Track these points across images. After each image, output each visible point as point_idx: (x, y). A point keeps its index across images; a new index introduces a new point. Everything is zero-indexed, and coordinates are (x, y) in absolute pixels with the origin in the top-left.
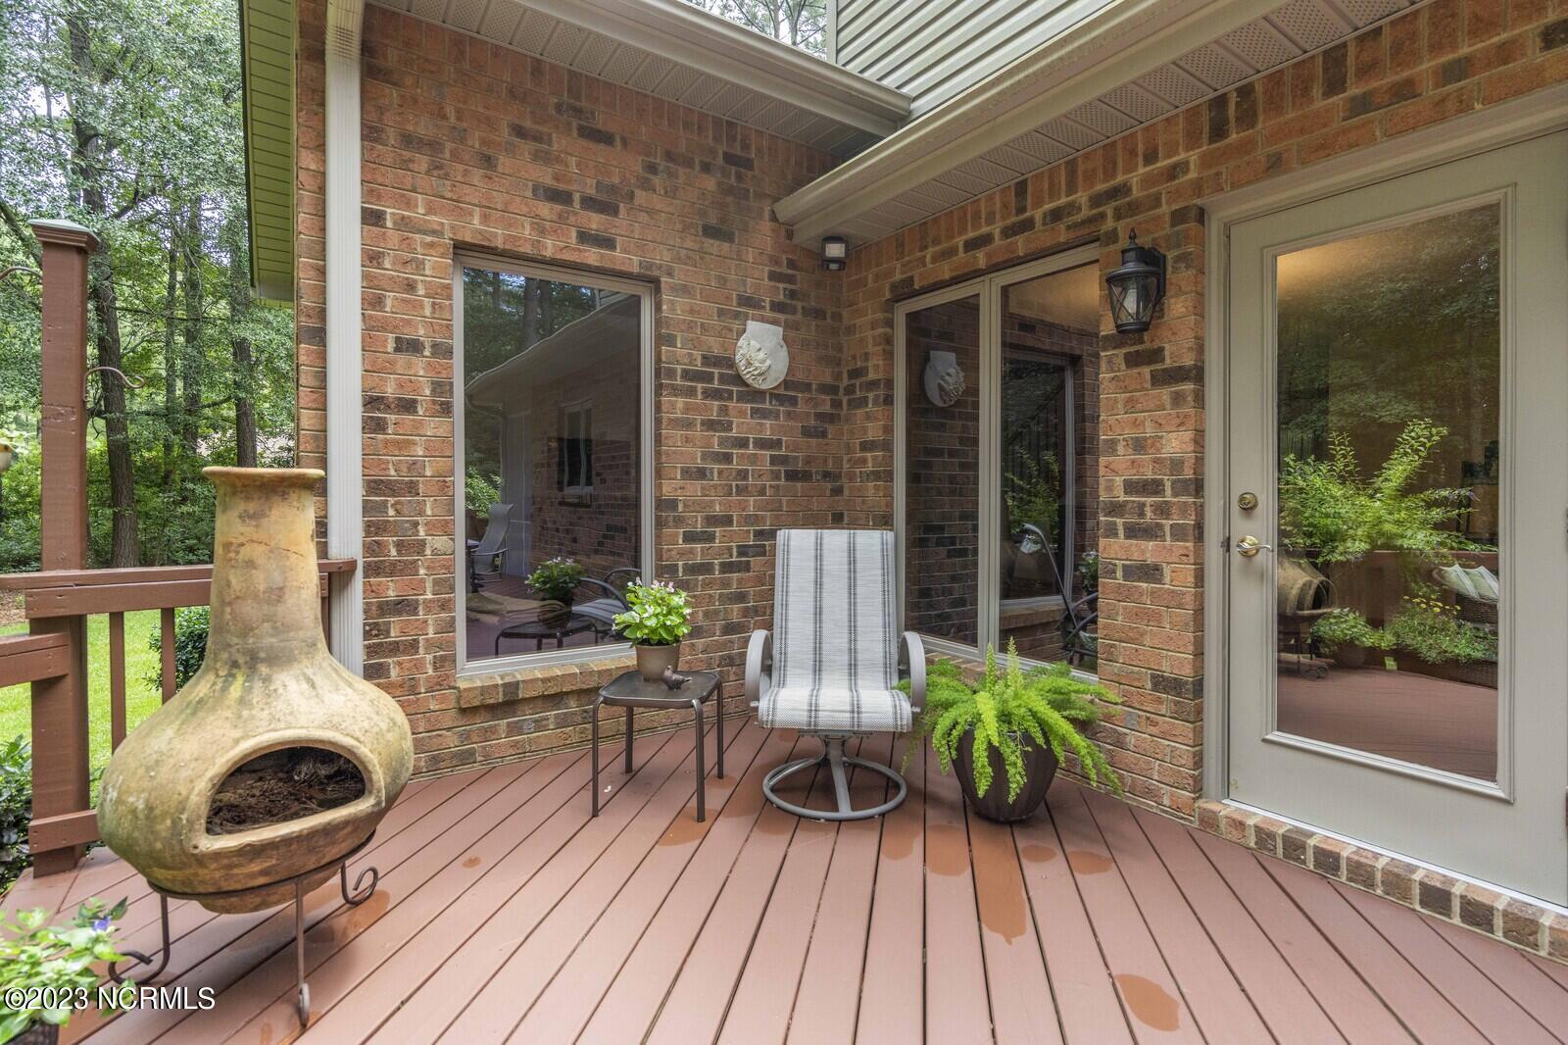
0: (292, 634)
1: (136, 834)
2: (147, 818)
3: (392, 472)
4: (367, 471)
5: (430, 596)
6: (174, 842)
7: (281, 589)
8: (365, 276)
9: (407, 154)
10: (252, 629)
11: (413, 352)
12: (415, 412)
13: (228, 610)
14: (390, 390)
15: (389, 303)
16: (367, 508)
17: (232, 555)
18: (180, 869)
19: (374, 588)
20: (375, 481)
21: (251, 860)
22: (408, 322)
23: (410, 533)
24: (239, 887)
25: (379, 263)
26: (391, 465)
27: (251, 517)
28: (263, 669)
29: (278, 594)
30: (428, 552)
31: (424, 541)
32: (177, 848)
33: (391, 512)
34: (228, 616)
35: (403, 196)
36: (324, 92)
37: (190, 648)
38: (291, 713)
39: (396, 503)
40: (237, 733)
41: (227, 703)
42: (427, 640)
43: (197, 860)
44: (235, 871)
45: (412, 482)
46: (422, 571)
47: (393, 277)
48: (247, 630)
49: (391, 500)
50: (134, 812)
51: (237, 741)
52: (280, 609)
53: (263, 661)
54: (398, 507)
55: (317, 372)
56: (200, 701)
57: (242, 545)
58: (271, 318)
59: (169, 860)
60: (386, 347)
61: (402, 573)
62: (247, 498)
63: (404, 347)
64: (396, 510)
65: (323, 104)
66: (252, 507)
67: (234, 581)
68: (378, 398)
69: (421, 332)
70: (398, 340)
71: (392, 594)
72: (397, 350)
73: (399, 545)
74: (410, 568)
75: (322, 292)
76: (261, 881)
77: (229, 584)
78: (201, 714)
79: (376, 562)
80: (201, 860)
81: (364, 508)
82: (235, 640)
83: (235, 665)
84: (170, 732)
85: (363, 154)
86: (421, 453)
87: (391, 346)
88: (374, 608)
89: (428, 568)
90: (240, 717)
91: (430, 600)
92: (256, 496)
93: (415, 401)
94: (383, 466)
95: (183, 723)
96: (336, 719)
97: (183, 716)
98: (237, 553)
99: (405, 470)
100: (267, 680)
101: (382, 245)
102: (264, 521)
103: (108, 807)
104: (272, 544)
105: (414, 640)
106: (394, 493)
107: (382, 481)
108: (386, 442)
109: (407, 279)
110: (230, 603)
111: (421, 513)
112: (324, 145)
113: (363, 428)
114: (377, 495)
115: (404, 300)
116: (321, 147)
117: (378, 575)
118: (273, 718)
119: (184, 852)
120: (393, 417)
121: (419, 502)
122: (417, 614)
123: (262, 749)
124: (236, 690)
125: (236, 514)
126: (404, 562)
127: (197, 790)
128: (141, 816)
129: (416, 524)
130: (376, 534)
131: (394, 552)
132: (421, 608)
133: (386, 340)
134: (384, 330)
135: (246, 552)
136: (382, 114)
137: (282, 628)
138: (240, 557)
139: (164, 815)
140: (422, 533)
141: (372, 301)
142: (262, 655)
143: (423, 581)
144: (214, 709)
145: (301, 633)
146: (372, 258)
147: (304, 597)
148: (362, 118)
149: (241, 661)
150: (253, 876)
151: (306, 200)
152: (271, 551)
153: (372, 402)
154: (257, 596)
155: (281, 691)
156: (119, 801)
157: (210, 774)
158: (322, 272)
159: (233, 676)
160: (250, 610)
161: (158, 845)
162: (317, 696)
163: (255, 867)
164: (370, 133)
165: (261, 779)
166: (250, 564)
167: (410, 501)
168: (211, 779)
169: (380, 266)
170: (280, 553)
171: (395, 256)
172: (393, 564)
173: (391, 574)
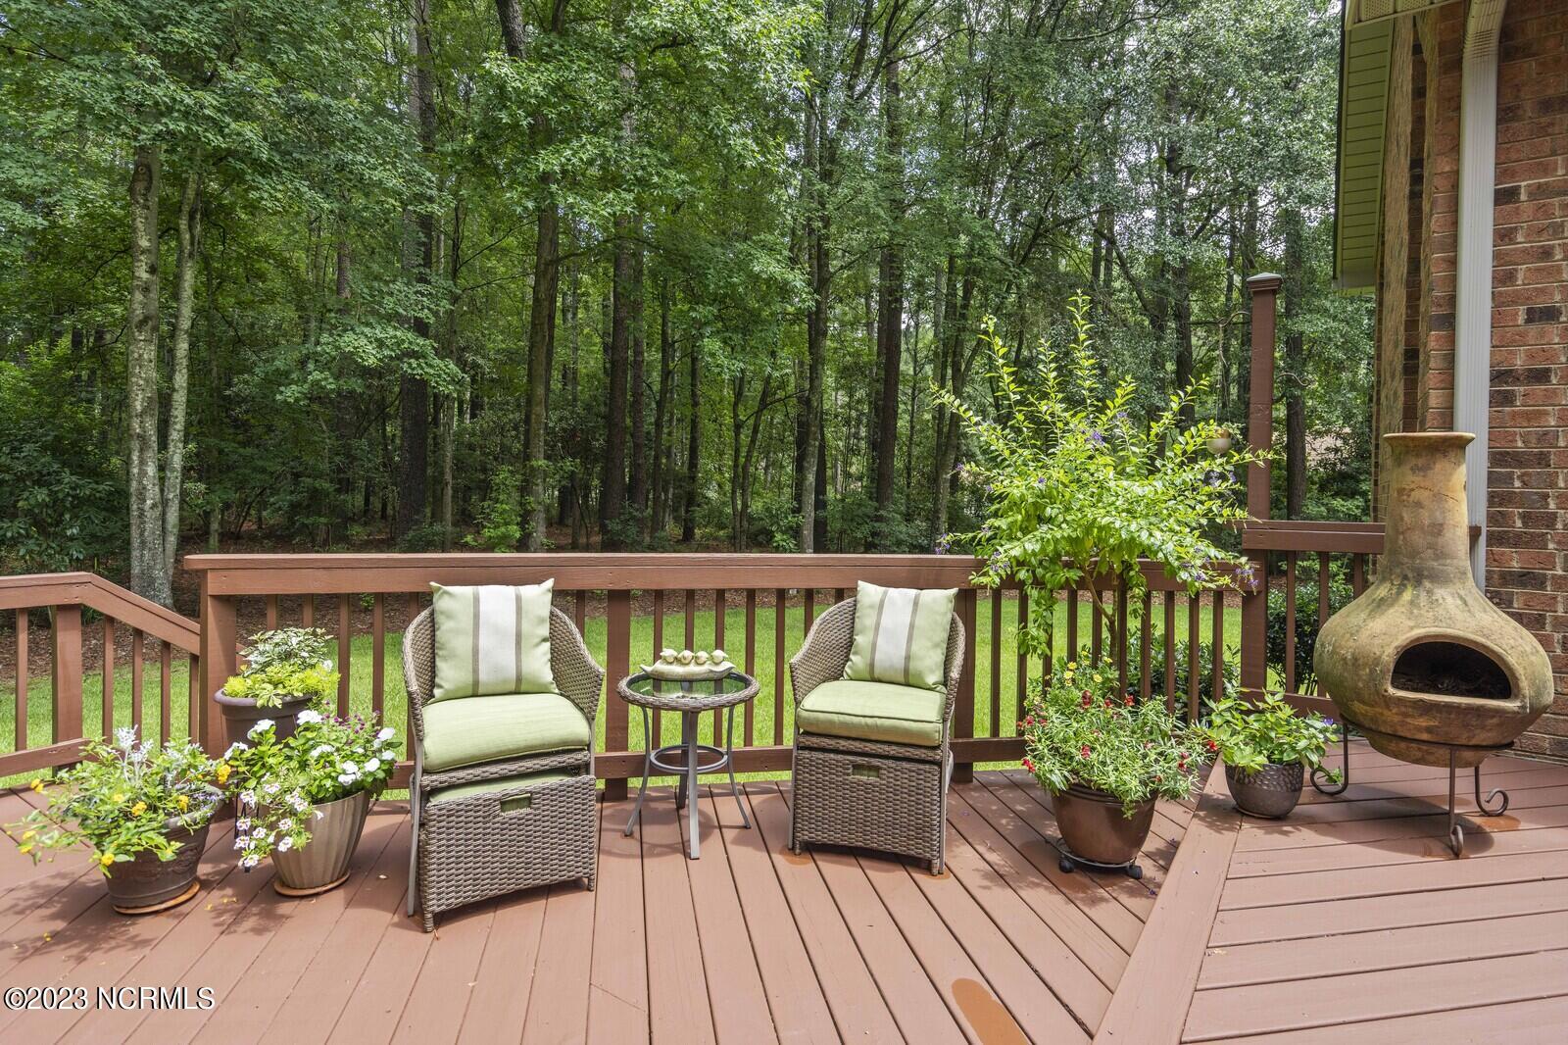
0: (1448, 561)
1: (1346, 674)
2: (1353, 665)
3: (1520, 444)
4: (1493, 444)
5: (1560, 572)
6: (1371, 684)
7: (1441, 525)
8: (1497, 256)
9: (1544, 120)
10: (1419, 553)
11: (1547, 320)
12: (1548, 381)
13: (1401, 537)
14: (1519, 363)
15: (1520, 276)
16: (1492, 479)
17: (1405, 497)
18: (1373, 706)
19: (1496, 557)
20: (1501, 453)
21: (1421, 715)
22: (1543, 291)
23: (1539, 505)
24: (1408, 735)
25: (1510, 239)
26: (1518, 438)
27: (1420, 469)
28: (1427, 584)
29: (1438, 529)
30: (1559, 526)
31: (1555, 514)
32: (1373, 689)
33: (1517, 484)
34: (1401, 542)
35: (1541, 163)
36: (1459, 96)
37: (1277, 628)
38: (1450, 618)
39: (1523, 475)
40: (1412, 624)
41: (1401, 602)
42: (1556, 618)
43: (1385, 701)
44: (1409, 720)
45: (1542, 453)
46: (1551, 546)
47: (1526, 248)
48: (1414, 554)
49: (1518, 472)
50: (1344, 659)
51: (1412, 628)
52: (1440, 540)
53: (1427, 577)
54: (1526, 478)
55: (1445, 355)
56: (1382, 599)
57: (1413, 490)
58: (1328, 304)
59: (1367, 697)
60: (1516, 320)
61: (1527, 545)
62: (1418, 455)
63: (1537, 317)
64: (1523, 482)
65: (1458, 108)
66: (1420, 462)
67: (1405, 515)
68: (1506, 371)
69: (1558, 297)
70: (1530, 311)
71: (1515, 565)
72: (1529, 321)
73: (1525, 517)
74: (1540, 542)
75: (1453, 281)
76: (1425, 736)
77: (1402, 519)
78: (1383, 607)
79: (1499, 532)
80: (1389, 702)
81: (1489, 479)
82: (1406, 560)
83: (1405, 577)
84: (1363, 615)
85: (1497, 138)
86: (1553, 424)
87: (1521, 319)
88: (1496, 576)
89: (1559, 543)
90: (1412, 613)
91: (1561, 576)
92: (1424, 454)
93: (1548, 370)
94: (1510, 438)
95: (1372, 611)
96: (1486, 631)
97: (1370, 607)
98: (1409, 496)
99: (1534, 441)
100: (1430, 592)
101: (1514, 220)
102: (1430, 473)
103: (1325, 655)
104: (1436, 490)
105: (1540, 615)
106: (1520, 464)
107: (1508, 453)
108: (1514, 415)
109: (1542, 246)
110: (1403, 533)
111: (1553, 485)
112: (1458, 145)
113: (1490, 402)
114: (1501, 466)
115: (1538, 270)
116: (1455, 148)
117: (1501, 544)
118: (1436, 619)
119: (1377, 692)
120: (1522, 389)
121: (1549, 474)
122: (1544, 588)
123: (1429, 636)
124: (1407, 595)
125: (1408, 467)
126: (1531, 534)
127: (1388, 654)
128: (1349, 663)
129: (1546, 497)
130: (1501, 505)
131: (1519, 523)
132: (1548, 583)
133: (1517, 314)
134: (1514, 303)
135: (1416, 495)
136: (1519, 91)
137: (1441, 555)
138: (1411, 499)
139: (1366, 665)
140: (1552, 506)
141: (1503, 277)
142: (1426, 573)
143: (1552, 556)
144: (1392, 605)
145: (1455, 561)
146: (1503, 235)
147: (1458, 533)
148: (1498, 104)
149: (1410, 575)
150: (1419, 729)
151: (1440, 201)
152: (1434, 495)
153: (1498, 376)
154: (1422, 528)
155: (1441, 601)
156: (1334, 652)
157: (1396, 644)
158: (1453, 263)
159: (1405, 586)
160: (1418, 539)
161: (1361, 685)
162: (1469, 611)
163: (1423, 722)
164: (1506, 115)
165: (1410, 680)
166: (1419, 504)
167: (1538, 473)
168: (1396, 648)
169: (1512, 241)
170: (1440, 497)
171: (1529, 228)
172: (1519, 536)
173: (1516, 546)
